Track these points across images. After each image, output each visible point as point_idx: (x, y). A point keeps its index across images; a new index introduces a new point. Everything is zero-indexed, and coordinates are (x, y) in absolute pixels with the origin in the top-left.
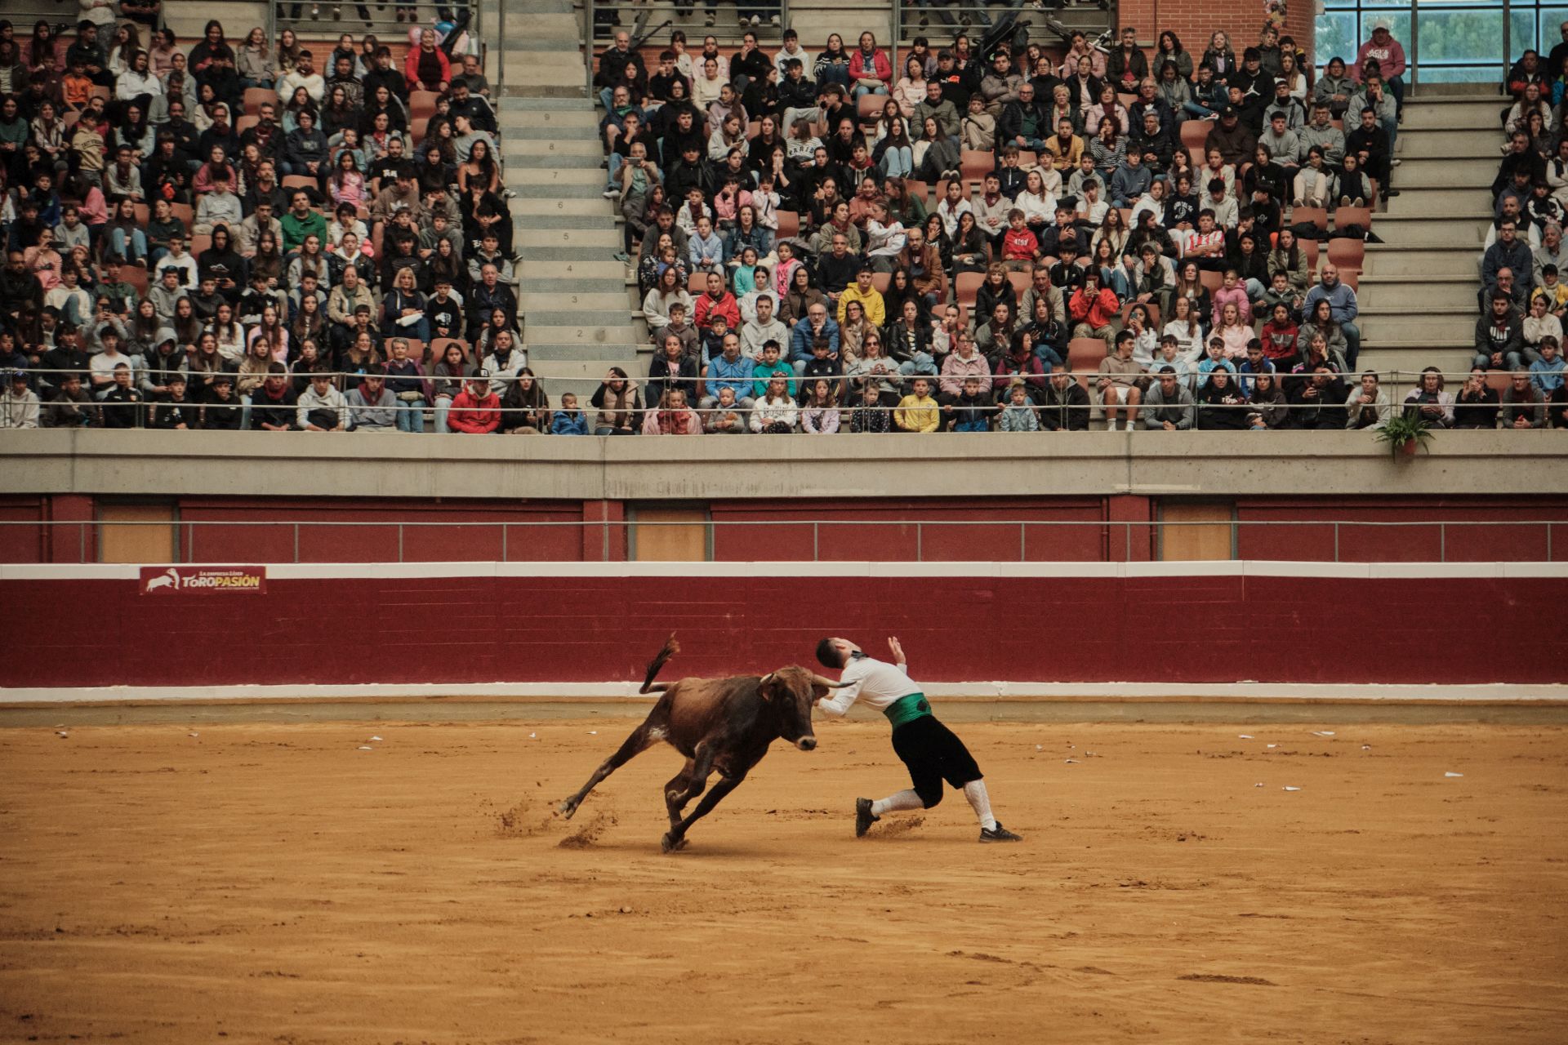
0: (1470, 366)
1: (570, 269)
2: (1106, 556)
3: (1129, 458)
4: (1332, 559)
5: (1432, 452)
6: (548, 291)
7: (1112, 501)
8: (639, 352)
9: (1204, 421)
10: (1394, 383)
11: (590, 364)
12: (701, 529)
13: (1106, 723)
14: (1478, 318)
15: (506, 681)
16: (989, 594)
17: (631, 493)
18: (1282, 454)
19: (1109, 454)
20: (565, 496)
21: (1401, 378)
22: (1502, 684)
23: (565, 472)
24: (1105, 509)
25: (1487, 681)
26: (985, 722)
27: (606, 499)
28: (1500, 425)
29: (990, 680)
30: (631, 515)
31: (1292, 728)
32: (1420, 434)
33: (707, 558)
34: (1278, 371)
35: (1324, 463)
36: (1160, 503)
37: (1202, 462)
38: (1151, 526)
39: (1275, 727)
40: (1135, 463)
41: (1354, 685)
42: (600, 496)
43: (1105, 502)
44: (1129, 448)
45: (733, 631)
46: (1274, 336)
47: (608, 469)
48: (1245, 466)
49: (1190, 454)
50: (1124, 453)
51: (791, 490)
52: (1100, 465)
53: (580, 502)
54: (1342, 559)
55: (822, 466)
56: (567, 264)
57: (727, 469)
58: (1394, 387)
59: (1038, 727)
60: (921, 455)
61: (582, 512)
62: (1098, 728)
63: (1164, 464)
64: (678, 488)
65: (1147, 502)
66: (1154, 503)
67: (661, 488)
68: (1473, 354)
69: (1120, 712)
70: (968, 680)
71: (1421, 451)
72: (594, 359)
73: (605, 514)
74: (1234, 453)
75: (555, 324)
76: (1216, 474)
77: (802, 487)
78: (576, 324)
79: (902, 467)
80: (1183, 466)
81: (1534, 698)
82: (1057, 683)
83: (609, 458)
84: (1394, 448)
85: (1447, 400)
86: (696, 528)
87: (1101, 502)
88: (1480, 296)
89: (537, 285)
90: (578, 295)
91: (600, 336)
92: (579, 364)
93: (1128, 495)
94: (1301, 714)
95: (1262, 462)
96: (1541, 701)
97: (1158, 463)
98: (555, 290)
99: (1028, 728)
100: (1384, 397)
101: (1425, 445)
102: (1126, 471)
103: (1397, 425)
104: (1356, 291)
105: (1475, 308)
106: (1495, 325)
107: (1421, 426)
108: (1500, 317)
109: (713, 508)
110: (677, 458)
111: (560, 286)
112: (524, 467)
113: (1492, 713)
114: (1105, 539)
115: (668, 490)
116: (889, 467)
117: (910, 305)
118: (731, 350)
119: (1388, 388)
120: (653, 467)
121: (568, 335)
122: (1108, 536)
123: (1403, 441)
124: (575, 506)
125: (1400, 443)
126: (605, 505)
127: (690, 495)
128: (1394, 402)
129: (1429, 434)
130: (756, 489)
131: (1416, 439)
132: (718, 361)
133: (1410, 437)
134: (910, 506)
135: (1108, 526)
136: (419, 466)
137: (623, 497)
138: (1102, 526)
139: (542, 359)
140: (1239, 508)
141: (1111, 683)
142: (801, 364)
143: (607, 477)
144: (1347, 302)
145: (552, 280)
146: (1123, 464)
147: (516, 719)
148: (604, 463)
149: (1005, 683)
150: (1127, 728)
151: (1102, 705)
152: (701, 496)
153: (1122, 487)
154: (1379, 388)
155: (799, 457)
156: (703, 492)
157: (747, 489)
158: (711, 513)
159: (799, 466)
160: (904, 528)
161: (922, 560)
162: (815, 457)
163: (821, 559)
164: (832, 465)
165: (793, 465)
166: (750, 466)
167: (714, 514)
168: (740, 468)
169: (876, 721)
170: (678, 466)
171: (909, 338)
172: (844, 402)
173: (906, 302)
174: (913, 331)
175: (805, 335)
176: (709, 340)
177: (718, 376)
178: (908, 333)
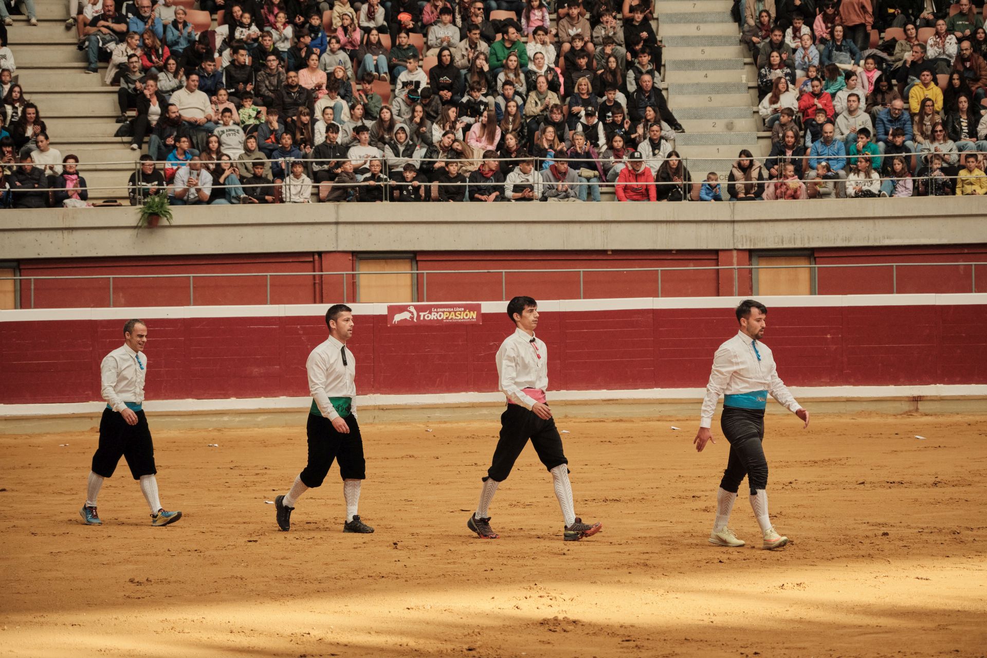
1: (706, 76)
6: (690, 93)
8: (759, 138)
11: (723, 148)
12: (808, 271)
15: (662, 387)
17: (755, 244)
20: (704, 247)
23: (704, 229)
27: (735, 249)
30: (754, 260)
33: (812, 292)
42: (731, 247)
45: (833, 347)
47: (737, 226)
51: (875, 240)
53: (716, 252)
55: (898, 221)
56: (705, 73)
57: (827, 224)
60: (974, 213)
61: (717, 259)
64: (790, 240)
67: (777, 240)
72: (724, 144)
73: (735, 260)
75: (696, 118)
77: (884, 238)
78: (711, 118)
83: (736, 218)
86: (803, 270)
89: (681, 89)
90: (713, 96)
91: (730, 127)
92: (713, 149)
98: (695, 93)
109: (816, 255)
111: (699, 89)
112: (673, 226)
115: (782, 243)
116: (949, 220)
118: (828, 136)
120: (771, 224)
121: (705, 126)
124: (713, 255)
126: (735, 253)
127: (798, 245)
130: (849, 239)
132: (818, 144)
134: (966, 251)
136: (594, 226)
137: (748, 247)
139: (686, 144)
142: (882, 144)
143: (736, 233)
145: (693, 85)
147: (669, 416)
148: (733, 222)
152: (807, 246)
155: (881, 215)
156: (809, 243)
157: (842, 239)
158: (815, 258)
159: (881, 222)
160: (962, 267)
161: (976, 292)
162: (893, 215)
163: (899, 292)
164: (906, 221)
165: (876, 221)
166: (844, 223)
167: (817, 259)
168: (836, 224)
169: (942, 415)
170: (790, 223)
171: (962, 124)
172: (916, 173)
173: (960, 96)
174: (966, 117)
175: (886, 122)
176: (812, 128)
177: (818, 155)
178: (962, 120)
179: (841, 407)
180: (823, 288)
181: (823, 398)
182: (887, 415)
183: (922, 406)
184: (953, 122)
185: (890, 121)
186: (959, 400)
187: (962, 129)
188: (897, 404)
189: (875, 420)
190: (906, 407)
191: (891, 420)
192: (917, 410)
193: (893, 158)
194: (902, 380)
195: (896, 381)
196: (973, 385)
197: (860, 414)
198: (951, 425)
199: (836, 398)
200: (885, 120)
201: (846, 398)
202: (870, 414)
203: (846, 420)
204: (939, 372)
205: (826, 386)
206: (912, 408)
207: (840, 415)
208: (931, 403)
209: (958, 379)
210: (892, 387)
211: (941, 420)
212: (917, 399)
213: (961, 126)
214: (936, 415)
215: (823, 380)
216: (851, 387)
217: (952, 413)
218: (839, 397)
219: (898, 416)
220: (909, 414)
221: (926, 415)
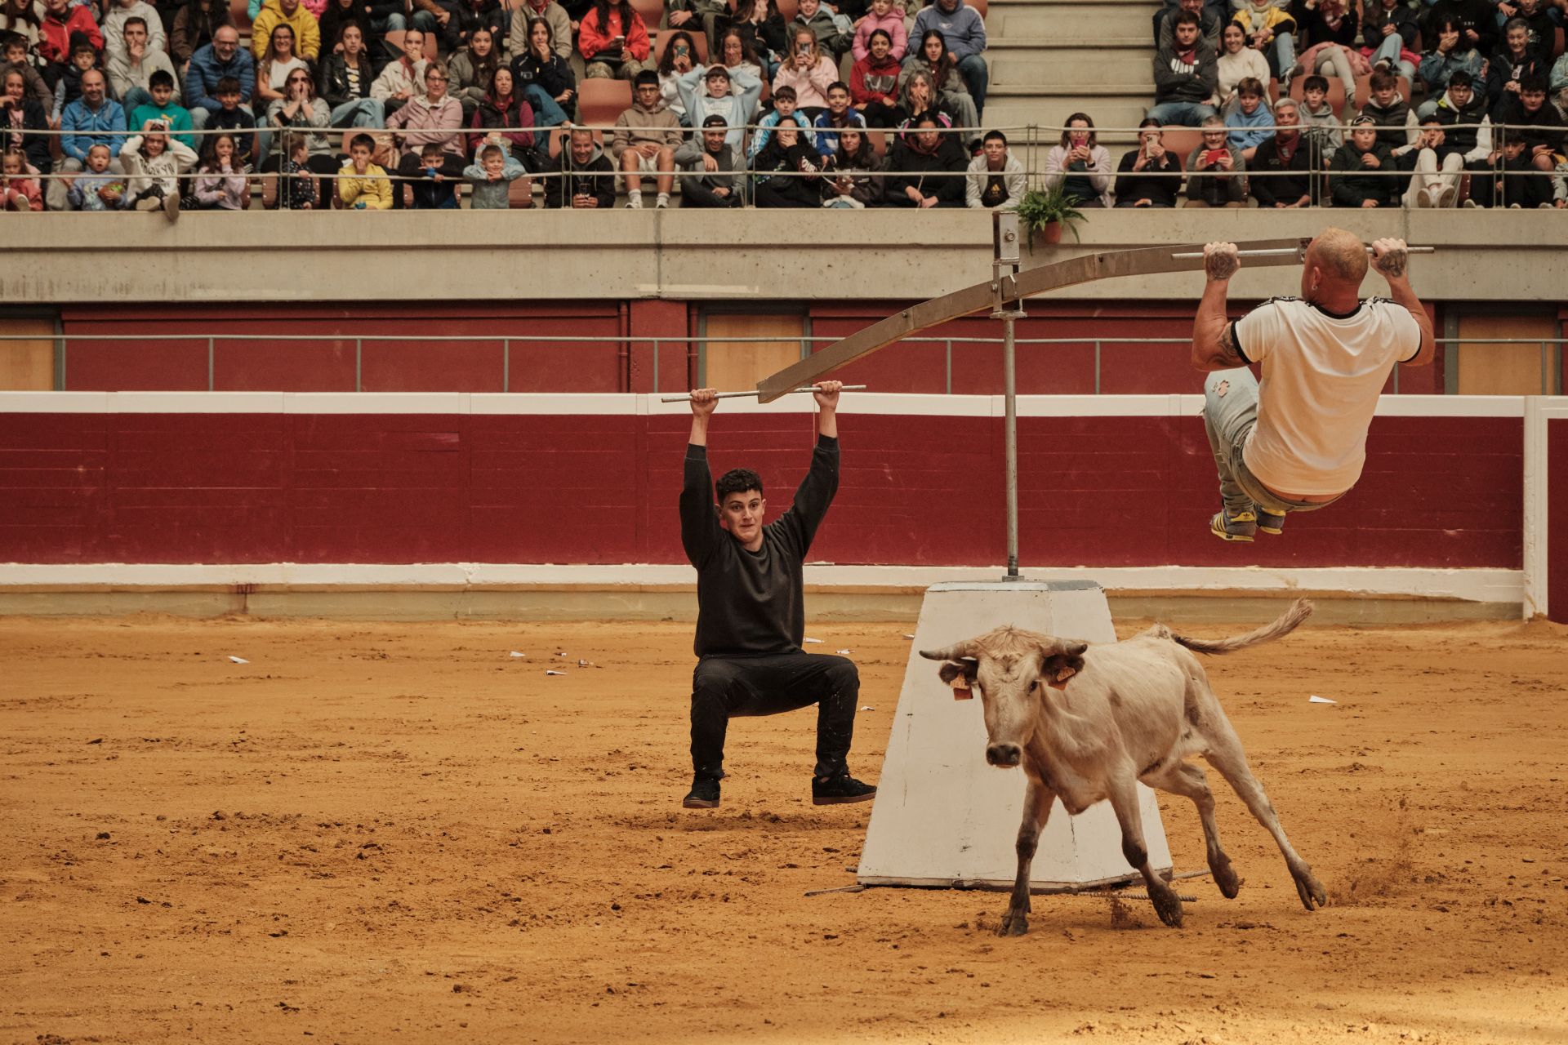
0: (1141, 119)
2: (625, 385)
3: (659, 247)
4: (943, 391)
5: (1084, 240)
7: (632, 306)
9: (767, 196)
10: (1032, 144)
12: (48, 347)
13: (620, 621)
14: (1153, 53)
16: (454, 439)
18: (874, 241)
19: (629, 241)
21: (1042, 137)
22: (1176, 567)
24: (624, 319)
25: (1157, 564)
26: (445, 622)
28: (1180, 201)
29: (455, 561)
31: (879, 629)
32: (1067, 214)
33: (56, 387)
34: (869, 126)
35: (932, 254)
36: (701, 310)
37: (760, 253)
38: (689, 344)
39: (859, 628)
40: (667, 253)
41: (969, 568)
43: (624, 309)
44: (658, 232)
45: (89, 490)
46: (869, 77)
48: (824, 257)
49: (744, 242)
50: (651, 240)
51: (177, 291)
52: (618, 255)
54: (956, 390)
55: (220, 256)
57: (86, 260)
58: (1032, 150)
59: (521, 627)
60: (363, 243)
62: (607, 629)
63: (707, 256)
64: (16, 290)
65: (683, 309)
66: (694, 312)
68: (1148, 104)
69: (639, 606)
70: (423, 560)
71: (1067, 238)
74: (807, 241)
76: (780, 271)
77: (193, 286)
79: (334, 257)
80: (733, 257)
81: (1221, 586)
82: (549, 566)
84: (1030, 234)
85: (1106, 167)
86: (40, 345)
87: (619, 309)
88: (1157, 21)
93: (658, 299)
94: (895, 609)
95: (845, 253)
96: (1230, 590)
97: (700, 255)
99: (509, 629)
100: (1017, 164)
101: (1075, 231)
102: (654, 265)
103: (1036, 202)
104: (984, 15)
105: (1149, 39)
106: (1178, 57)
107: (1068, 203)
108: (1185, 48)
109: (65, 317)
110: (15, 244)
113: (1163, 606)
114: (624, 362)
116: (318, 257)
117: (353, 30)
118: (92, 92)
119: (1023, 151)
122: (628, 357)
123: (1043, 224)
125: (1039, 227)
127: (32, 297)
128: (1032, 169)
129: (1080, 215)
130: (127, 289)
131: (1061, 221)
132: (75, 108)
133: (1053, 219)
134: (347, 315)
135: (629, 343)
138: (620, 343)
140: (812, 319)
141: (627, 566)
142: (201, 113)
144: (969, 29)
146: (650, 255)
149: (476, 565)
150: (645, 628)
151: (612, 597)
152: (47, 299)
153: (648, 289)
154: (1009, 149)
155: (189, 244)
156: (51, 293)
157: (115, 290)
158: (63, 322)
159: (188, 256)
160: (339, 344)
161: (362, 390)
162: (211, 244)
163: (219, 387)
164: (236, 256)
165: (180, 256)
166: (119, 258)
167: (67, 325)
168: (104, 259)
169: (291, 619)
170: (16, 256)
171: (350, 77)
172: (259, 166)
173: (347, 26)
174: (356, 66)
175: (206, 70)
176: (68, 78)
177: (77, 128)
178: (348, 70)
179: (101, 603)
180: (76, 378)
181: (67, 586)
182: (188, 618)
183: (253, 603)
184: (332, 75)
185: (213, 67)
186: (323, 592)
187: (349, 88)
188: (209, 600)
189: (166, 627)
190: (224, 604)
191: (194, 629)
192: (245, 610)
193: (218, 136)
194: (217, 553)
195: (206, 555)
196: (351, 565)
197: (138, 616)
198: (303, 640)
199: (91, 586)
200: (203, 65)
201: (112, 586)
202: (155, 616)
203: (110, 627)
204: (287, 539)
205: (73, 562)
206: (235, 607)
207: (98, 617)
208: (270, 597)
209: (322, 554)
210: (198, 567)
211: (290, 629)
212: (244, 591)
213: (346, 82)
214: (279, 620)
215: (68, 552)
216: (122, 565)
217: (310, 617)
218: (98, 585)
219: (210, 622)
220: (229, 617)
221: (262, 620)
